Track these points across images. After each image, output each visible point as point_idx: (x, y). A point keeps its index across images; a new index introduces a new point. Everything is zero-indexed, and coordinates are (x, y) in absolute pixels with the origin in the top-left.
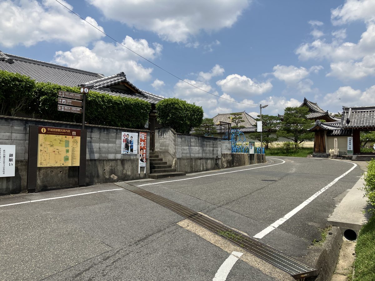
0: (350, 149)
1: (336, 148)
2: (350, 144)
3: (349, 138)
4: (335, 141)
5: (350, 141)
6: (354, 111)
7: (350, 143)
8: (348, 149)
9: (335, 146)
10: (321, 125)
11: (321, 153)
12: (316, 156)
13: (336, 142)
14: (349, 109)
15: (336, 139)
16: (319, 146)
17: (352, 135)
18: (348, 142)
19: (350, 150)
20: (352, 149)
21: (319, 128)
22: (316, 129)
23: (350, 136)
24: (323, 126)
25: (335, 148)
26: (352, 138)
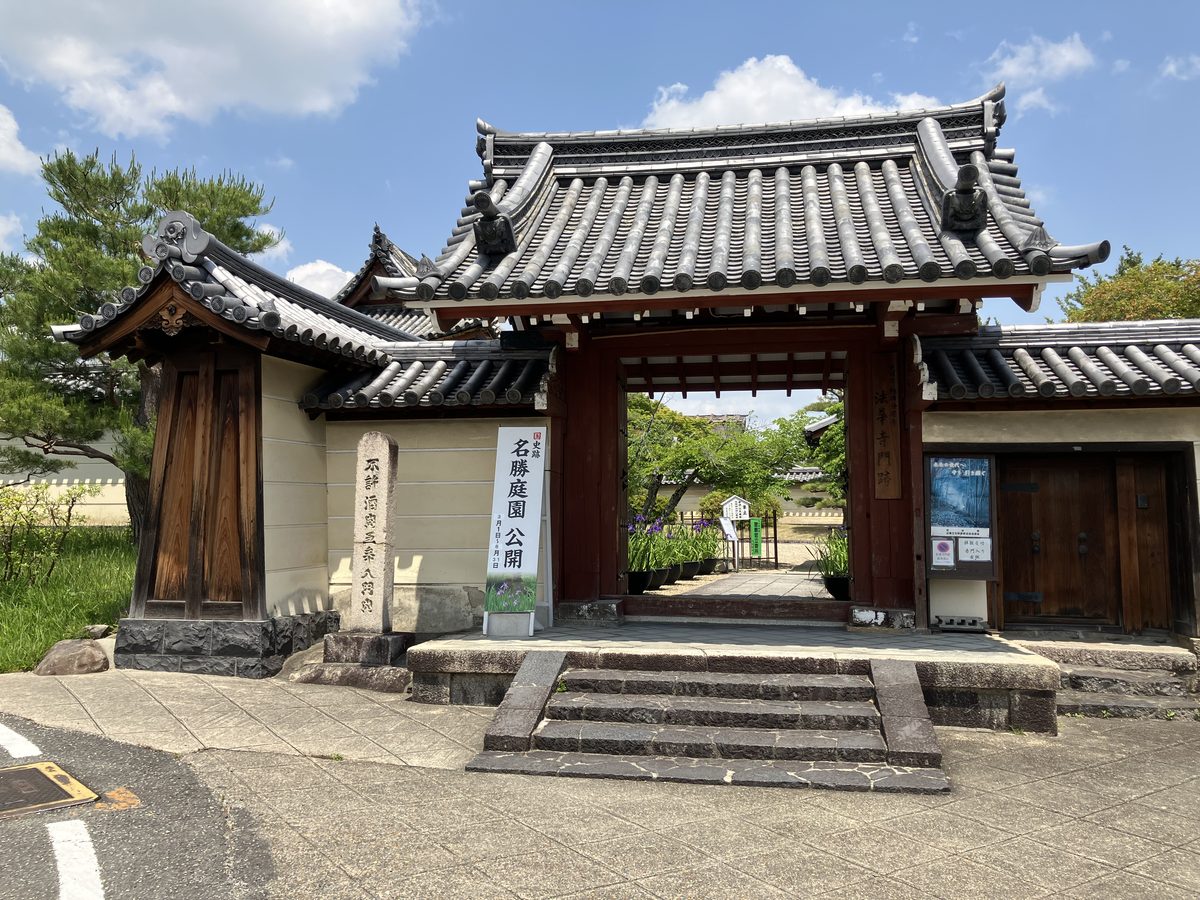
0: (514, 558)
1: (369, 555)
2: (517, 510)
3: (509, 436)
4: (361, 475)
5: (520, 468)
6: (571, 170)
7: (518, 489)
8: (496, 567)
9: (360, 534)
10: (207, 276)
11: (207, 610)
12: (149, 648)
13: (372, 481)
14: (528, 148)
15: (373, 446)
16: (195, 530)
17: (540, 402)
18: (503, 479)
19: (511, 571)
20: (533, 563)
21: (187, 316)
22: (156, 319)
23: (523, 413)
24: (227, 290)
25: (360, 550)
26: (535, 437)
